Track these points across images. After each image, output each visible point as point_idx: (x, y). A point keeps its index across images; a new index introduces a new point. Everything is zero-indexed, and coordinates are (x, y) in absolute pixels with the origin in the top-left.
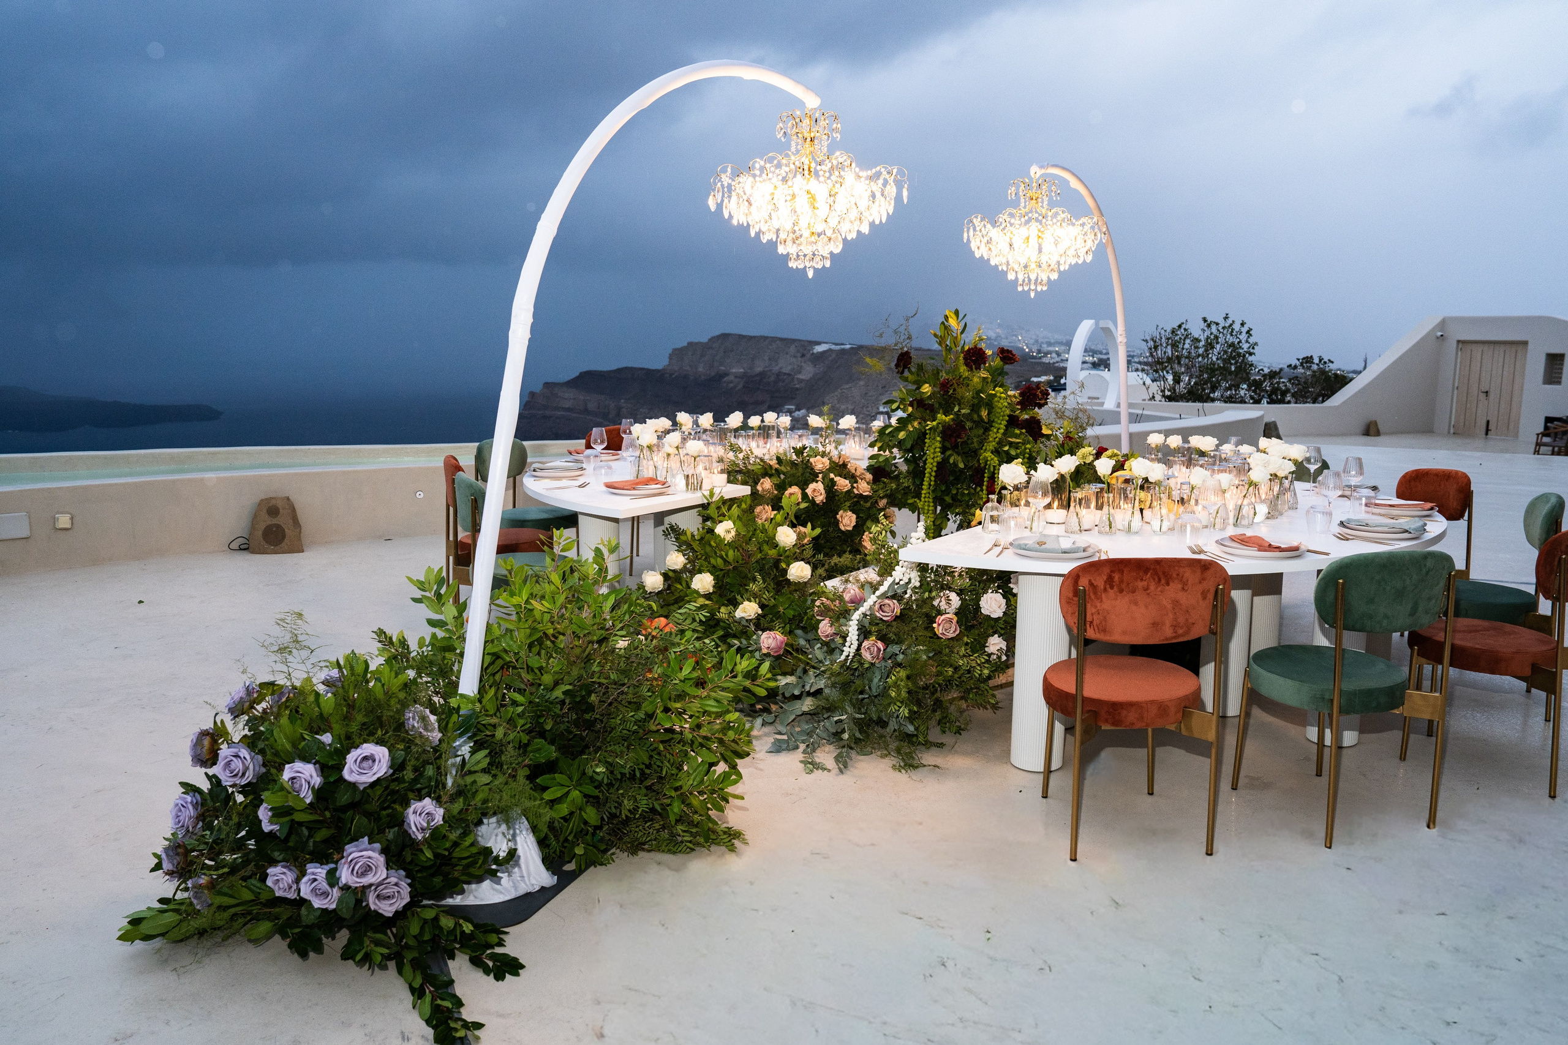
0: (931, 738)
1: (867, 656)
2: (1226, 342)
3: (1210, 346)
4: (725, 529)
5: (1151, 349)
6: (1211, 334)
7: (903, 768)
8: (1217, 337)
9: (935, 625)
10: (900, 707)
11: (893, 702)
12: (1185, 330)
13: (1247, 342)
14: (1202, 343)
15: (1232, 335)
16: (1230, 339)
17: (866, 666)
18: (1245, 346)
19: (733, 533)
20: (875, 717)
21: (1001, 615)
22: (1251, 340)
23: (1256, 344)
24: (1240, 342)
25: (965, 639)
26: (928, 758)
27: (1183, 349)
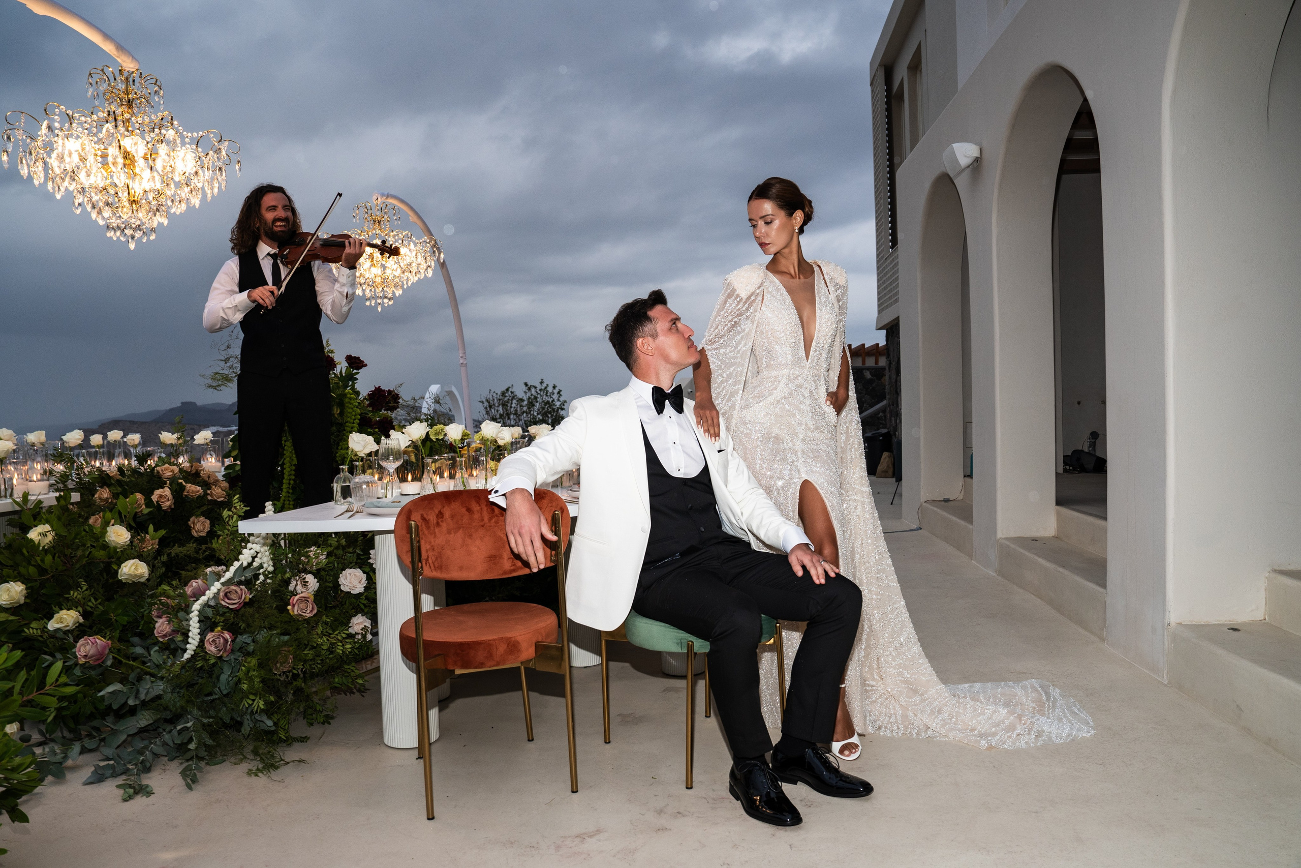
0: (294, 733)
1: (211, 649)
2: (543, 401)
3: (531, 404)
4: (41, 534)
5: (486, 408)
6: (532, 395)
7: (261, 771)
8: (536, 398)
9: (289, 607)
10: (254, 700)
11: (245, 695)
12: (512, 392)
13: (558, 400)
14: (525, 403)
15: (547, 396)
16: (546, 398)
17: (212, 661)
18: (558, 404)
19: (50, 537)
20: (227, 720)
21: (362, 590)
22: (562, 399)
23: (565, 402)
24: (553, 401)
25: (324, 618)
26: (291, 754)
27: (511, 407)
